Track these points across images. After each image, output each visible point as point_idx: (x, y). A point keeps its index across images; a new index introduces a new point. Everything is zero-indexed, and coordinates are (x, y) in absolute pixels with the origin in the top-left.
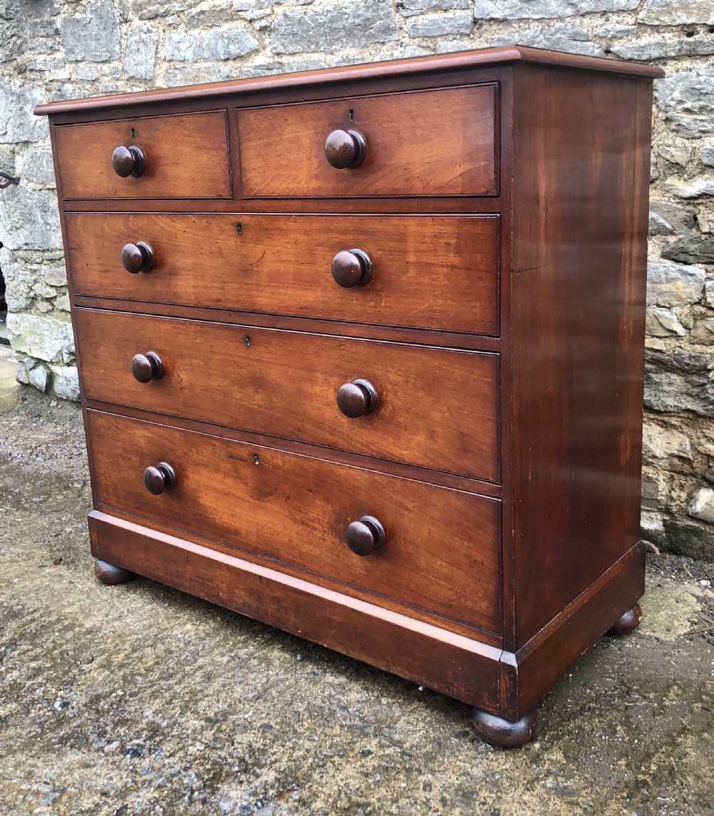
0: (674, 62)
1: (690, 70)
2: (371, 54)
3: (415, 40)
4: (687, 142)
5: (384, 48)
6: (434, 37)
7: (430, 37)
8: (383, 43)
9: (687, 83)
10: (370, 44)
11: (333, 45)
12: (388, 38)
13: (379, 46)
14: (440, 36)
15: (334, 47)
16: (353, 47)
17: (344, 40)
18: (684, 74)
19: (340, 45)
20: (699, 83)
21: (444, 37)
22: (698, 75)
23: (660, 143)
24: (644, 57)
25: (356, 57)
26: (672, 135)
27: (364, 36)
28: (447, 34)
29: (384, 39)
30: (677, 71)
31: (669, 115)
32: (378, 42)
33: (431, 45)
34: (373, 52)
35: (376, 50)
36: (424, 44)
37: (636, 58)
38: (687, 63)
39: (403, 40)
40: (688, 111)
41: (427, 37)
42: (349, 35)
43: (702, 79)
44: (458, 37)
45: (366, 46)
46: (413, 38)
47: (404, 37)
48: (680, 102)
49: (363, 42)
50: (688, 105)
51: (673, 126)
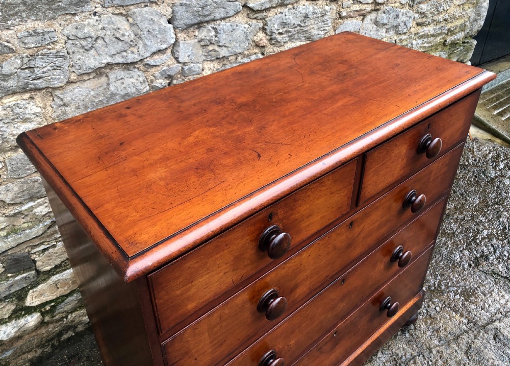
0: (274, 9)
1: (282, 13)
2: (60, 25)
3: (109, 9)
4: (278, 48)
5: (77, 18)
6: (127, 6)
7: (122, 6)
8: (74, 14)
9: (281, 20)
10: (58, 16)
11: (8, 20)
12: (80, 9)
13: (69, 17)
14: (133, 5)
15: (9, 22)
16: (37, 20)
17: (24, 15)
18: (280, 15)
19: (18, 20)
20: (286, 19)
21: (136, 6)
22: (285, 15)
23: (268, 52)
24: (263, 8)
25: (45, 30)
26: (272, 46)
27: (50, 9)
28: (140, 3)
29: (76, 10)
30: (276, 14)
31: (273, 37)
32: (67, 14)
33: (124, 12)
34: (63, 23)
35: (66, 21)
36: (117, 11)
37: (260, 9)
38: (279, 10)
39: (97, 10)
40: (280, 34)
41: (121, 6)
42: (30, 10)
43: (287, 17)
44: (149, 4)
45: (54, 18)
46: (106, 8)
47: (96, 8)
48: (278, 30)
49: (50, 15)
50: (281, 31)
51: (273, 42)
